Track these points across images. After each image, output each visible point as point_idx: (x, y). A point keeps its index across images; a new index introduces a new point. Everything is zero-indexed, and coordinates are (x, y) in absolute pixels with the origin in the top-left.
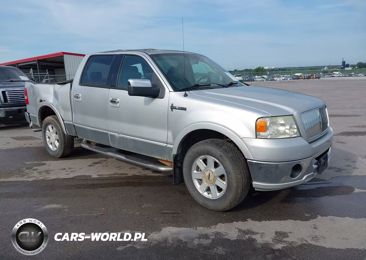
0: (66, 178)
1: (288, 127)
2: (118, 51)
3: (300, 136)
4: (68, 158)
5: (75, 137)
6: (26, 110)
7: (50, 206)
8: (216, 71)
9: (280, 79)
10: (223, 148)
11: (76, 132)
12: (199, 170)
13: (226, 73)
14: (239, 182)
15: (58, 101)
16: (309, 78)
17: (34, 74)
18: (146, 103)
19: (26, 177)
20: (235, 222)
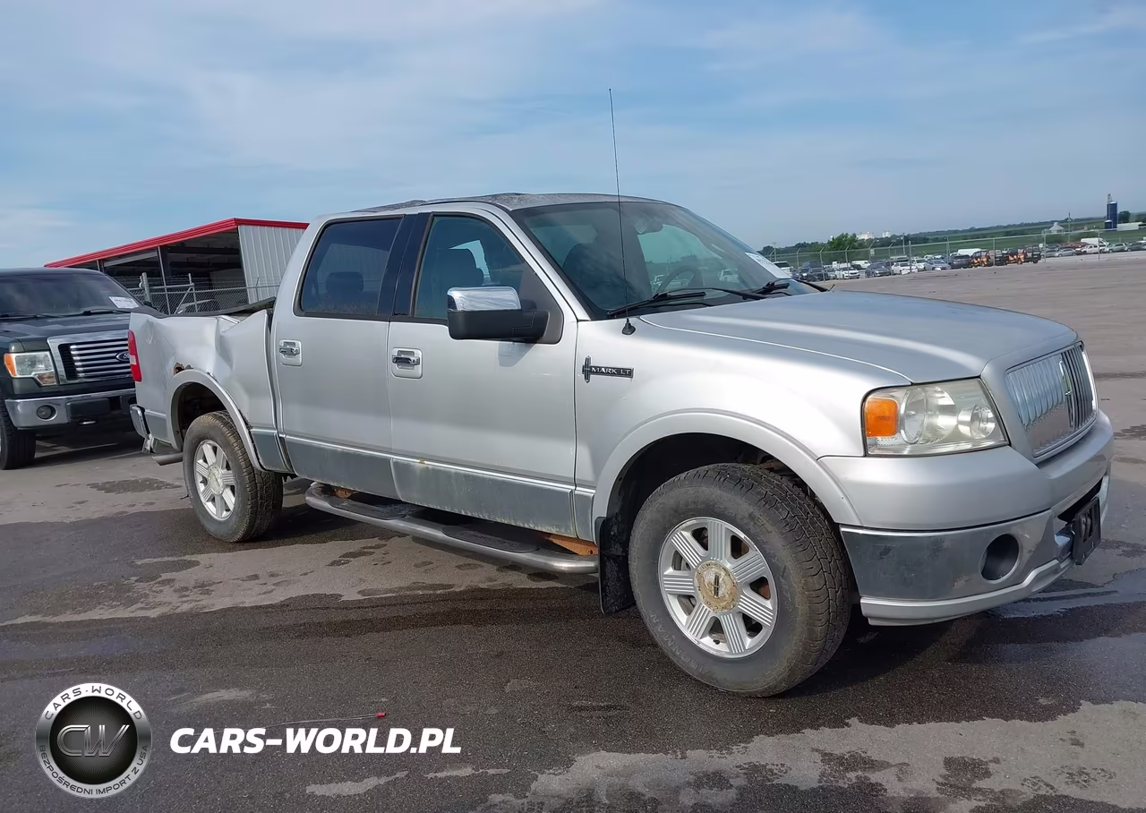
0: (260, 607)
1: (965, 417)
2: (412, 204)
3: (1007, 442)
4: (266, 543)
5: (285, 475)
6: (133, 400)
7: (216, 694)
8: (715, 251)
9: (911, 269)
10: (759, 493)
11: (289, 461)
12: (683, 563)
13: (751, 255)
14: (816, 600)
15: (231, 366)
16: (1003, 261)
17: (151, 291)
18: (505, 360)
19: (139, 605)
20: (808, 731)
